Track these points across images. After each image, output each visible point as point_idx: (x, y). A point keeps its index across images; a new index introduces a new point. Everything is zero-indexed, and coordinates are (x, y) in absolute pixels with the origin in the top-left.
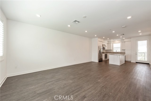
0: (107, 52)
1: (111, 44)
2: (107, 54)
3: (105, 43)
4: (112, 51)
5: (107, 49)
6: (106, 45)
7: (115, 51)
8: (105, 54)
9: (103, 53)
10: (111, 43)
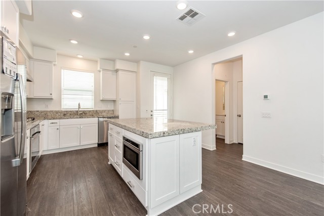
1: (53, 66)
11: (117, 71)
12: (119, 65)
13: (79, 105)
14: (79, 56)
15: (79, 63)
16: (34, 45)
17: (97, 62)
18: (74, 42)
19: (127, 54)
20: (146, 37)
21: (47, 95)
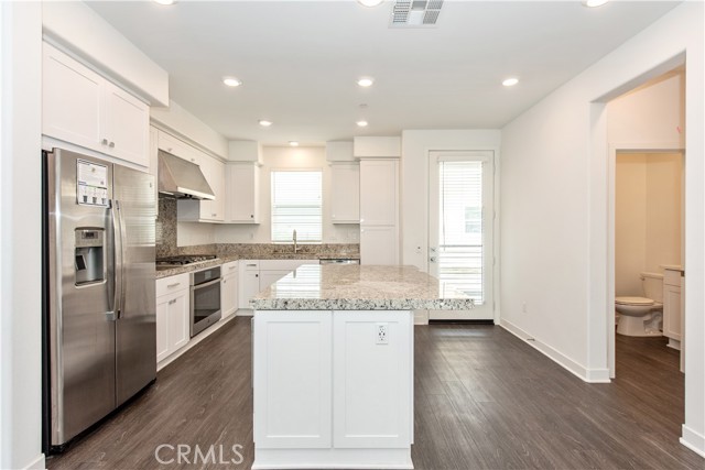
0: (213, 253)
1: (256, 168)
2: (216, 273)
3: (202, 150)
4: (258, 239)
5: (219, 218)
6: (210, 169)
7: (280, 234)
8: (199, 278)
9: (168, 259)
10: (251, 163)
11: (358, 160)
12: (361, 148)
13: (295, 233)
14: (292, 144)
15: (299, 157)
16: (229, 140)
17: (324, 147)
18: (265, 123)
19: (362, 124)
20: (365, 83)
21: (243, 218)
